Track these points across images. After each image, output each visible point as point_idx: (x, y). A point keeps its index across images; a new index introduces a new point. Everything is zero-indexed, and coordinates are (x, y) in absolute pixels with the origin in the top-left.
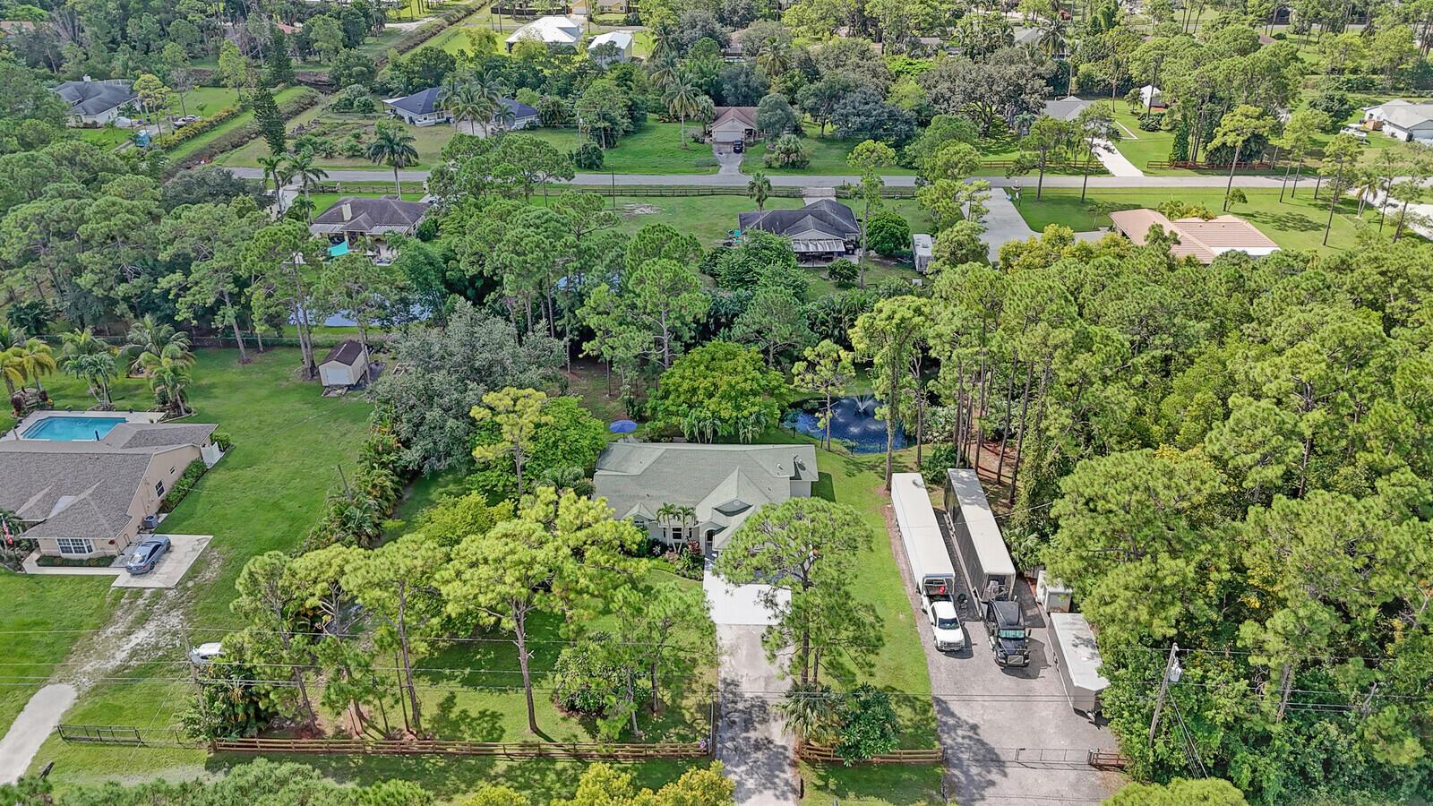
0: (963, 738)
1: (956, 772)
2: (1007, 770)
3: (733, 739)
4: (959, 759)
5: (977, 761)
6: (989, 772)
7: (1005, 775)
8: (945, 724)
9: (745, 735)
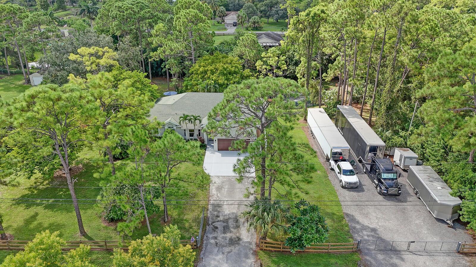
0: (368, 236)
1: (368, 258)
2: (404, 257)
3: (216, 238)
4: (368, 249)
5: (381, 250)
6: (391, 258)
7: (403, 260)
8: (354, 228)
9: (223, 235)
